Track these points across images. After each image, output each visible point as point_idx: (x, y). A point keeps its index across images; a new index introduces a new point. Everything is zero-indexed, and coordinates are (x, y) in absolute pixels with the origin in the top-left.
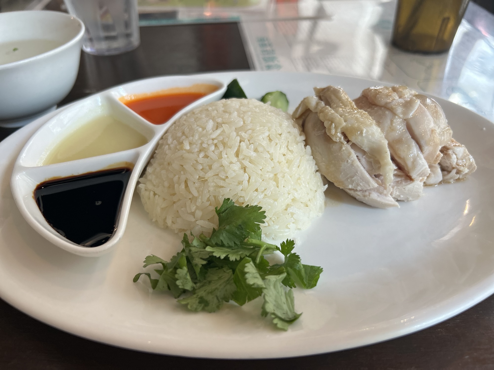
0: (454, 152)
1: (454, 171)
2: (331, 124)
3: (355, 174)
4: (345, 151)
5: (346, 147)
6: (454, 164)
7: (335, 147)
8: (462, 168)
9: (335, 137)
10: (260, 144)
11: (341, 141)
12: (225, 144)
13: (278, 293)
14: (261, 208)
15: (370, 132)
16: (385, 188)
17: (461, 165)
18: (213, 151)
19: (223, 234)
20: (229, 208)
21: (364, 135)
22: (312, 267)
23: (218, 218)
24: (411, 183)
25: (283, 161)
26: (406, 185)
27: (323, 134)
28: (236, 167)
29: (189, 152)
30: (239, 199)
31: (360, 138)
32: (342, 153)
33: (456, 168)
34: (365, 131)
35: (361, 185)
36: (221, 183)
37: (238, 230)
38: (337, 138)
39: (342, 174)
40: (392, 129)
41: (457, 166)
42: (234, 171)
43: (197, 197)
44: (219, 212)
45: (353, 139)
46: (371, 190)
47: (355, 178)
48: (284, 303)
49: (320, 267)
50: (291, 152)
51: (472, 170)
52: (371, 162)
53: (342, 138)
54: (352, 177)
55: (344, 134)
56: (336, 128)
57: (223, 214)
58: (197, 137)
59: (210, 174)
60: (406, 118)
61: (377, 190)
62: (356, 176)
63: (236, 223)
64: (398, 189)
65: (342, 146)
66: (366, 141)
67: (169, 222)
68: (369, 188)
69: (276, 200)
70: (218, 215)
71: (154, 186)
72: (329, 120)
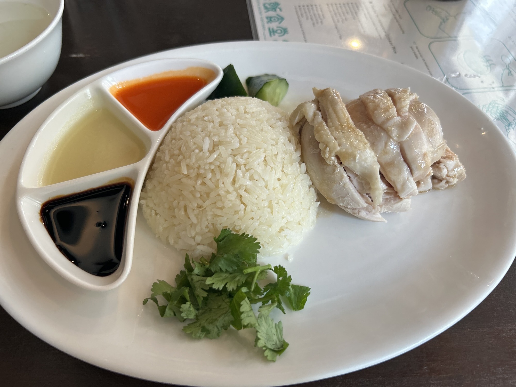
0: (446, 166)
1: (444, 182)
2: (326, 148)
3: (346, 195)
4: (338, 174)
5: (339, 169)
6: (444, 176)
7: (329, 169)
8: (451, 180)
9: (329, 160)
10: (256, 172)
11: (334, 164)
12: (221, 171)
13: (269, 326)
14: (256, 239)
15: (363, 157)
16: (374, 208)
17: (450, 177)
18: (210, 179)
19: (221, 262)
20: (227, 237)
21: (357, 161)
22: (301, 287)
23: (217, 245)
24: (399, 202)
25: (277, 187)
26: (394, 204)
27: (318, 153)
28: (233, 197)
29: (187, 176)
30: (236, 227)
31: (353, 163)
32: (335, 175)
33: (446, 179)
34: (358, 156)
35: (352, 205)
36: (219, 212)
37: (235, 258)
38: (331, 161)
39: (334, 193)
40: (385, 152)
41: (447, 178)
42: (231, 201)
43: (196, 224)
44: (218, 241)
45: (346, 164)
46: (360, 209)
47: (346, 198)
48: (274, 334)
49: (309, 287)
50: (286, 175)
51: (462, 179)
52: (362, 183)
53: (336, 161)
54: (343, 197)
55: (338, 157)
56: (330, 152)
57: (221, 242)
58: (194, 160)
59: (208, 203)
60: (400, 141)
61: (366, 209)
62: (347, 197)
63: (233, 252)
64: (386, 208)
65: (335, 168)
66: (358, 167)
67: (171, 241)
68: (359, 208)
69: (270, 226)
70: (216, 242)
71: (155, 204)
72: (324, 143)
